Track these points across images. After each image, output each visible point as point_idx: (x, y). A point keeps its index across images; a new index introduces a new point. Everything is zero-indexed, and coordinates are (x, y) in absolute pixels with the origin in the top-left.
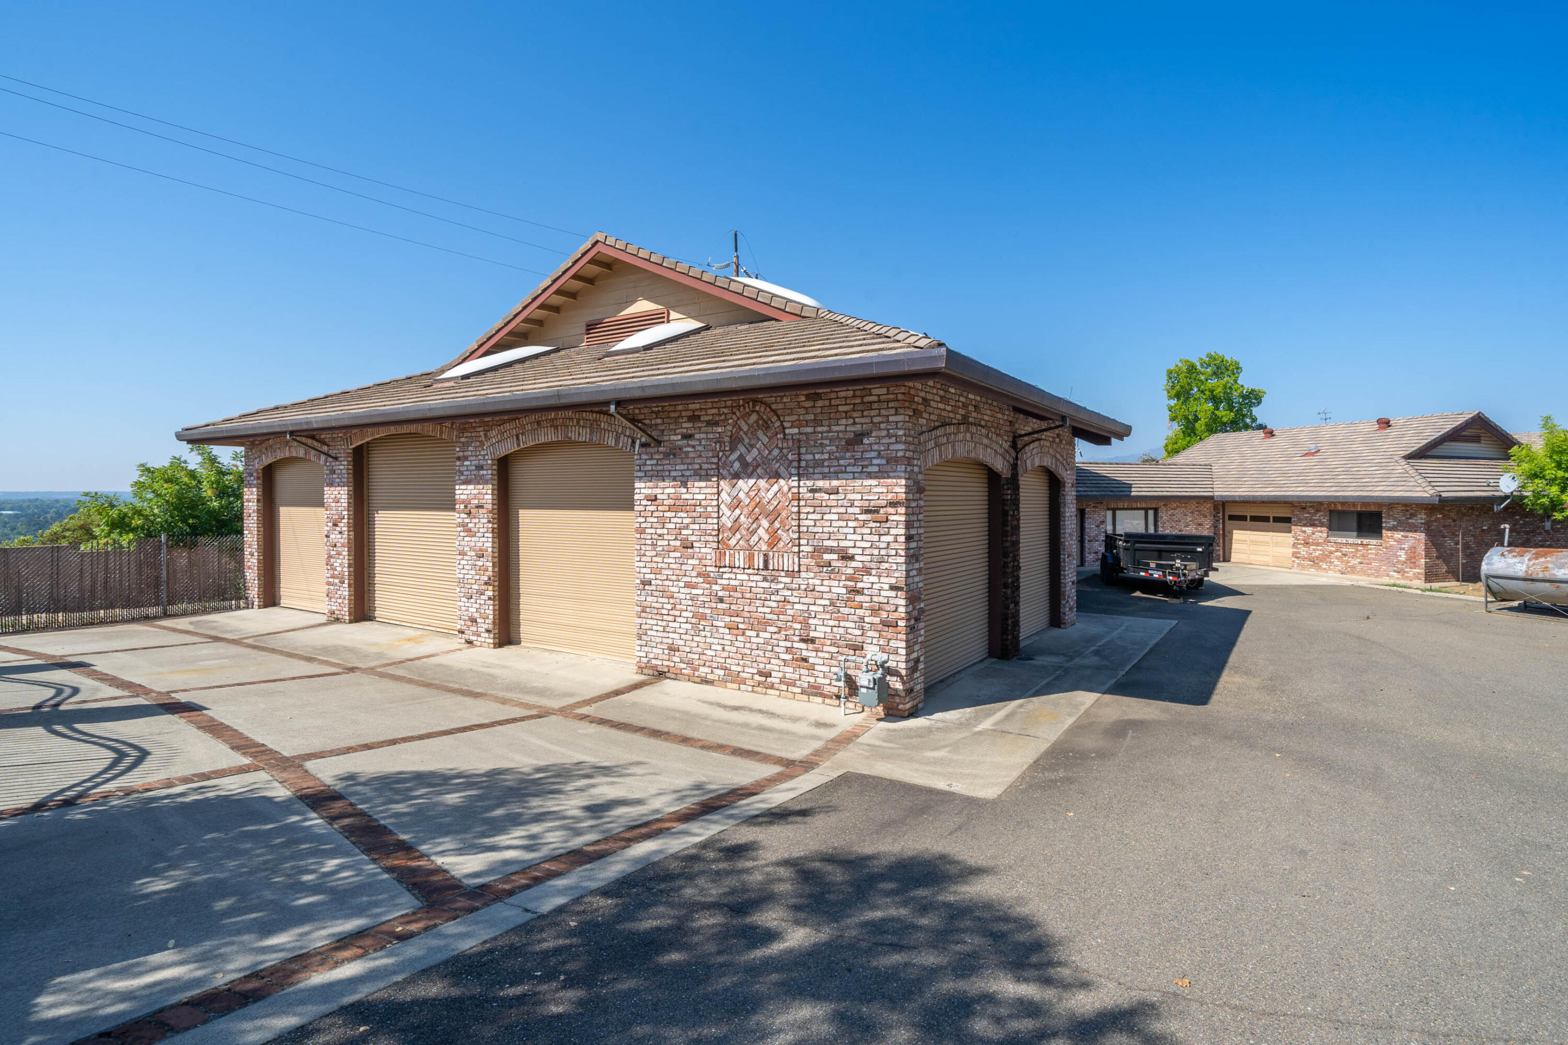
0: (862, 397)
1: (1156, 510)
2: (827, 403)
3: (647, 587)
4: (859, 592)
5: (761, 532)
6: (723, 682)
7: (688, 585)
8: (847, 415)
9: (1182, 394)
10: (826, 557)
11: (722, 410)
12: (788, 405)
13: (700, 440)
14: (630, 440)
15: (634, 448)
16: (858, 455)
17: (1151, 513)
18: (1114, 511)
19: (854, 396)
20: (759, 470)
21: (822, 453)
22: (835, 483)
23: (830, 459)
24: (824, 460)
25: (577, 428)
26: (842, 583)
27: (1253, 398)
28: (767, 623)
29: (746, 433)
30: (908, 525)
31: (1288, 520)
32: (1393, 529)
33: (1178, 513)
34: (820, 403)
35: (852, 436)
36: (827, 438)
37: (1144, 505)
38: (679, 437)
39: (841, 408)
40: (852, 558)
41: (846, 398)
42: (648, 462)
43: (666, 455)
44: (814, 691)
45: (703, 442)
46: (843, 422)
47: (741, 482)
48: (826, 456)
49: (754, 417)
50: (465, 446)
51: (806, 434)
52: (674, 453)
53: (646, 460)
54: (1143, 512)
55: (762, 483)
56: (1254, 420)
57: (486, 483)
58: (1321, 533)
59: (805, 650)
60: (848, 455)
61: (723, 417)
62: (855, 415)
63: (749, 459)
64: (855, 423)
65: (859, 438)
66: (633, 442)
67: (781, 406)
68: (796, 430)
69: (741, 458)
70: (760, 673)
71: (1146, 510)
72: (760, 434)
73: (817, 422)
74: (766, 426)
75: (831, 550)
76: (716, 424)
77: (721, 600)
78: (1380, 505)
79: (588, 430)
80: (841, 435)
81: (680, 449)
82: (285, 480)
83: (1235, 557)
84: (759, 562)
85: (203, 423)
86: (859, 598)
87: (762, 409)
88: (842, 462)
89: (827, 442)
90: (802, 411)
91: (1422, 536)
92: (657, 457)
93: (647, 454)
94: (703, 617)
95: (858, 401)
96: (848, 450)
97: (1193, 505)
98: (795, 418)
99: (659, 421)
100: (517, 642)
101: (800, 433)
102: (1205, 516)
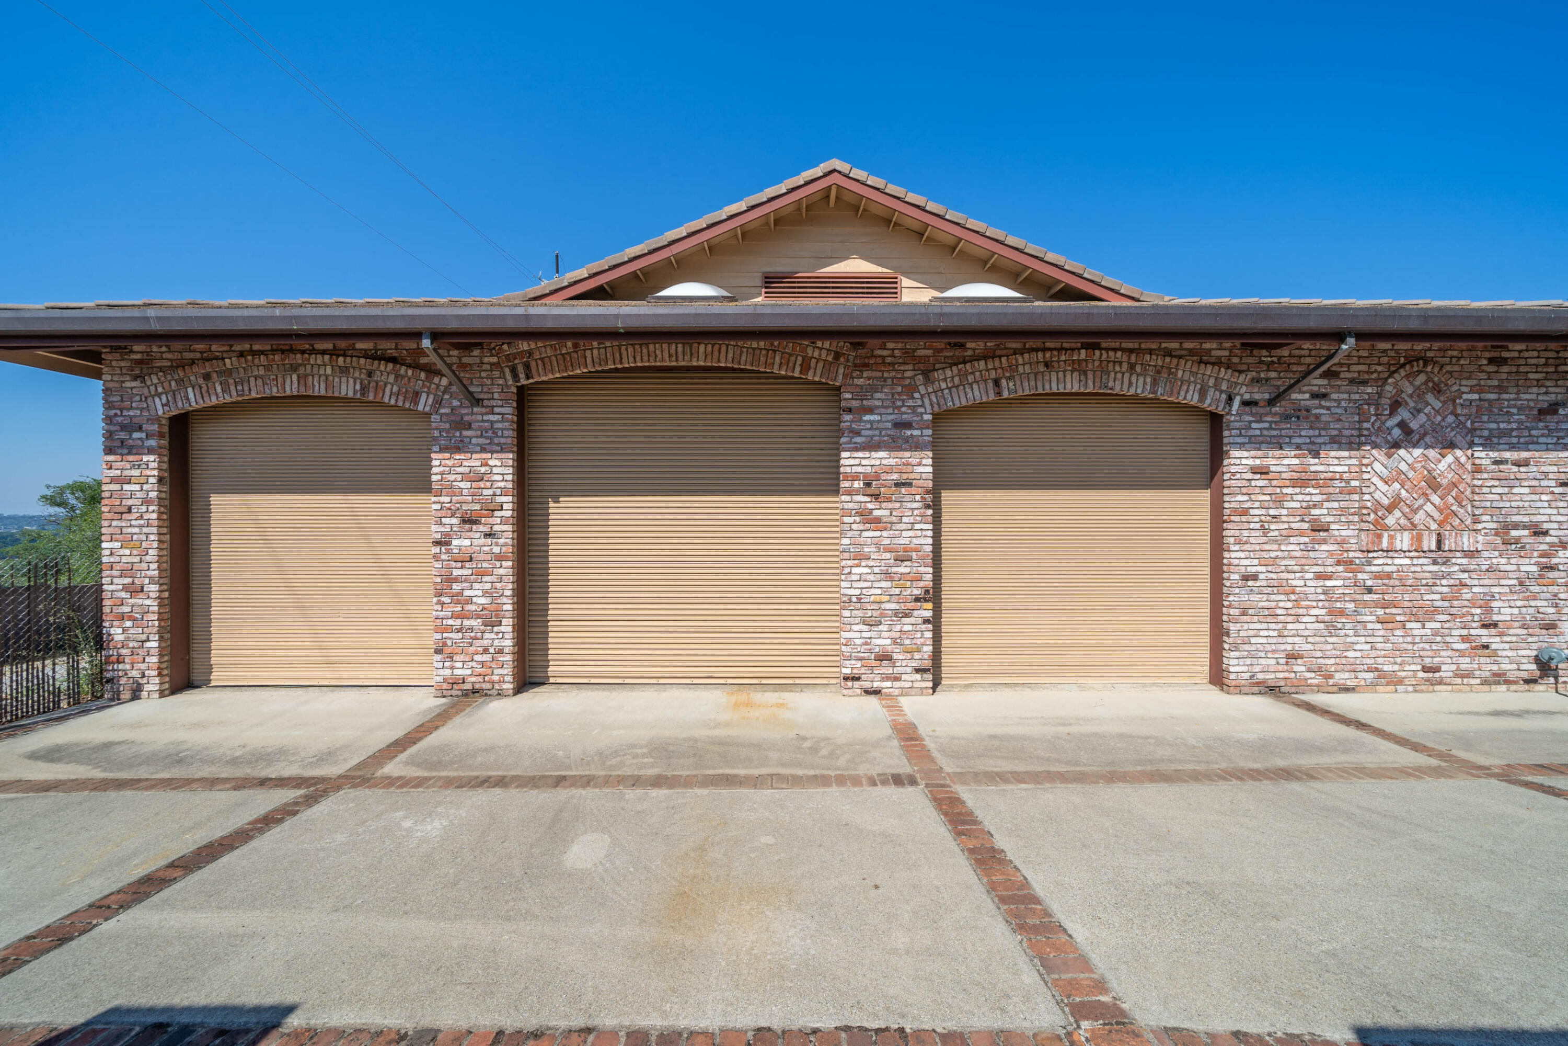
0: (1557, 366)
2: (1514, 369)
3: (1250, 583)
4: (1552, 568)
5: (1429, 509)
6: (1372, 686)
7: (1320, 576)
8: (1539, 383)
10: (1514, 533)
11: (1373, 368)
12: (1466, 368)
13: (1339, 401)
14: (1224, 396)
15: (1230, 405)
16: (1553, 426)
19: (1546, 365)
20: (1428, 439)
21: (1509, 422)
22: (1525, 455)
23: (1518, 429)
24: (1512, 430)
25: (1127, 375)
26: (1533, 561)
28: (1436, 611)
29: (1411, 396)
34: (1505, 369)
35: (1546, 405)
36: (1514, 406)
38: (1307, 396)
39: (1531, 376)
40: (1546, 533)
41: (1537, 366)
42: (1254, 425)
43: (1286, 417)
44: (1499, 678)
45: (1343, 404)
46: (1535, 390)
47: (1402, 452)
48: (1514, 426)
49: (1422, 378)
50: (862, 393)
51: (1490, 401)
52: (1299, 414)
53: (1250, 422)
55: (1432, 453)
57: (917, 446)
59: (1485, 635)
60: (1541, 425)
61: (1374, 376)
62: (1548, 383)
63: (1414, 425)
64: (1546, 393)
65: (1553, 409)
66: (1230, 399)
67: (1457, 368)
68: (1476, 396)
69: (1402, 425)
70: (1425, 669)
72: (1430, 397)
73: (1501, 389)
74: (1437, 390)
75: (1516, 526)
76: (1364, 383)
77: (1370, 590)
79: (1149, 380)
80: (1532, 404)
81: (1308, 411)
84: (1430, 542)
86: (1552, 574)
87: (1436, 370)
88: (1534, 432)
89: (1515, 411)
90: (1483, 375)
92: (1269, 419)
93: (1252, 414)
94: (1342, 612)
95: (1552, 369)
96: (1540, 420)
98: (1475, 382)
99: (1273, 375)
101: (1480, 400)
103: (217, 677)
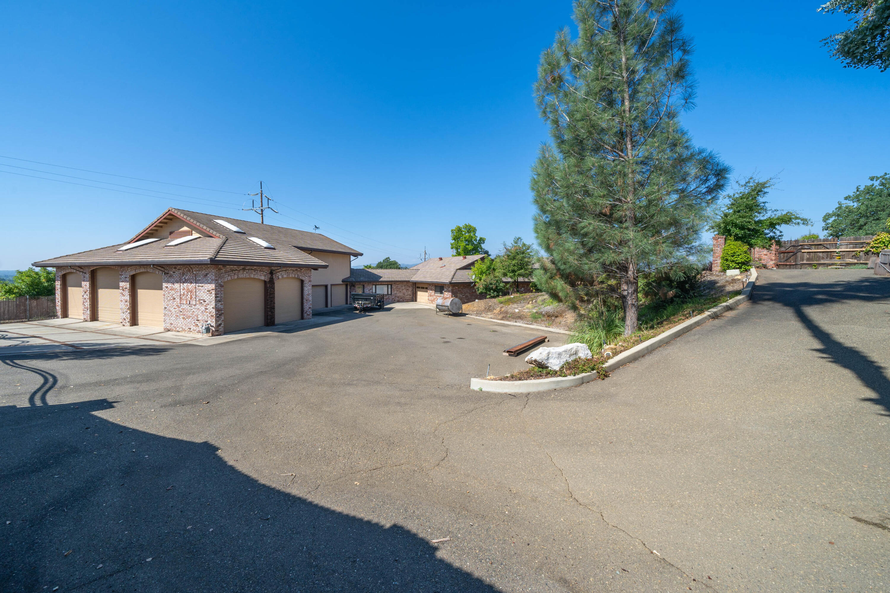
1: (391, 285)
2: (201, 266)
3: (166, 309)
4: (207, 309)
5: (189, 295)
6: (182, 331)
7: (174, 308)
9: (456, 238)
10: (201, 301)
11: (180, 268)
12: (194, 266)
17: (390, 286)
18: (376, 285)
20: (188, 281)
22: (203, 285)
26: (204, 307)
27: (482, 240)
28: (190, 317)
29: (185, 274)
30: (216, 294)
31: (427, 288)
32: (445, 291)
33: (399, 286)
37: (386, 283)
38: (172, 272)
39: (203, 268)
40: (205, 301)
42: (165, 278)
43: (170, 277)
44: (199, 332)
45: (177, 275)
46: (204, 271)
47: (185, 284)
48: (201, 279)
49: (187, 269)
50: (122, 272)
52: (171, 276)
54: (387, 286)
55: (189, 284)
56: (481, 248)
57: (127, 282)
58: (432, 292)
59: (197, 323)
60: (205, 278)
62: (206, 269)
63: (186, 278)
64: (206, 271)
65: (206, 275)
66: (162, 274)
67: (192, 266)
68: (195, 272)
69: (185, 278)
70: (189, 329)
71: (388, 285)
72: (188, 274)
73: (199, 271)
75: (202, 300)
77: (181, 312)
78: (444, 284)
80: (203, 274)
82: (70, 279)
83: (418, 300)
84: (188, 303)
85: (41, 261)
86: (207, 310)
87: (189, 267)
88: (203, 280)
89: (201, 275)
90: (196, 268)
91: (450, 293)
92: (167, 277)
93: (165, 276)
94: (177, 316)
97: (405, 283)
99: (168, 268)
100: (138, 325)
102: (409, 287)
103: (70, 316)
